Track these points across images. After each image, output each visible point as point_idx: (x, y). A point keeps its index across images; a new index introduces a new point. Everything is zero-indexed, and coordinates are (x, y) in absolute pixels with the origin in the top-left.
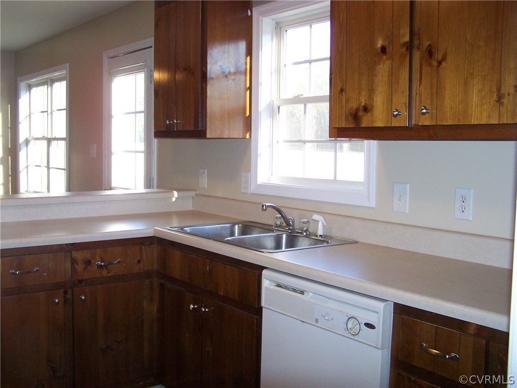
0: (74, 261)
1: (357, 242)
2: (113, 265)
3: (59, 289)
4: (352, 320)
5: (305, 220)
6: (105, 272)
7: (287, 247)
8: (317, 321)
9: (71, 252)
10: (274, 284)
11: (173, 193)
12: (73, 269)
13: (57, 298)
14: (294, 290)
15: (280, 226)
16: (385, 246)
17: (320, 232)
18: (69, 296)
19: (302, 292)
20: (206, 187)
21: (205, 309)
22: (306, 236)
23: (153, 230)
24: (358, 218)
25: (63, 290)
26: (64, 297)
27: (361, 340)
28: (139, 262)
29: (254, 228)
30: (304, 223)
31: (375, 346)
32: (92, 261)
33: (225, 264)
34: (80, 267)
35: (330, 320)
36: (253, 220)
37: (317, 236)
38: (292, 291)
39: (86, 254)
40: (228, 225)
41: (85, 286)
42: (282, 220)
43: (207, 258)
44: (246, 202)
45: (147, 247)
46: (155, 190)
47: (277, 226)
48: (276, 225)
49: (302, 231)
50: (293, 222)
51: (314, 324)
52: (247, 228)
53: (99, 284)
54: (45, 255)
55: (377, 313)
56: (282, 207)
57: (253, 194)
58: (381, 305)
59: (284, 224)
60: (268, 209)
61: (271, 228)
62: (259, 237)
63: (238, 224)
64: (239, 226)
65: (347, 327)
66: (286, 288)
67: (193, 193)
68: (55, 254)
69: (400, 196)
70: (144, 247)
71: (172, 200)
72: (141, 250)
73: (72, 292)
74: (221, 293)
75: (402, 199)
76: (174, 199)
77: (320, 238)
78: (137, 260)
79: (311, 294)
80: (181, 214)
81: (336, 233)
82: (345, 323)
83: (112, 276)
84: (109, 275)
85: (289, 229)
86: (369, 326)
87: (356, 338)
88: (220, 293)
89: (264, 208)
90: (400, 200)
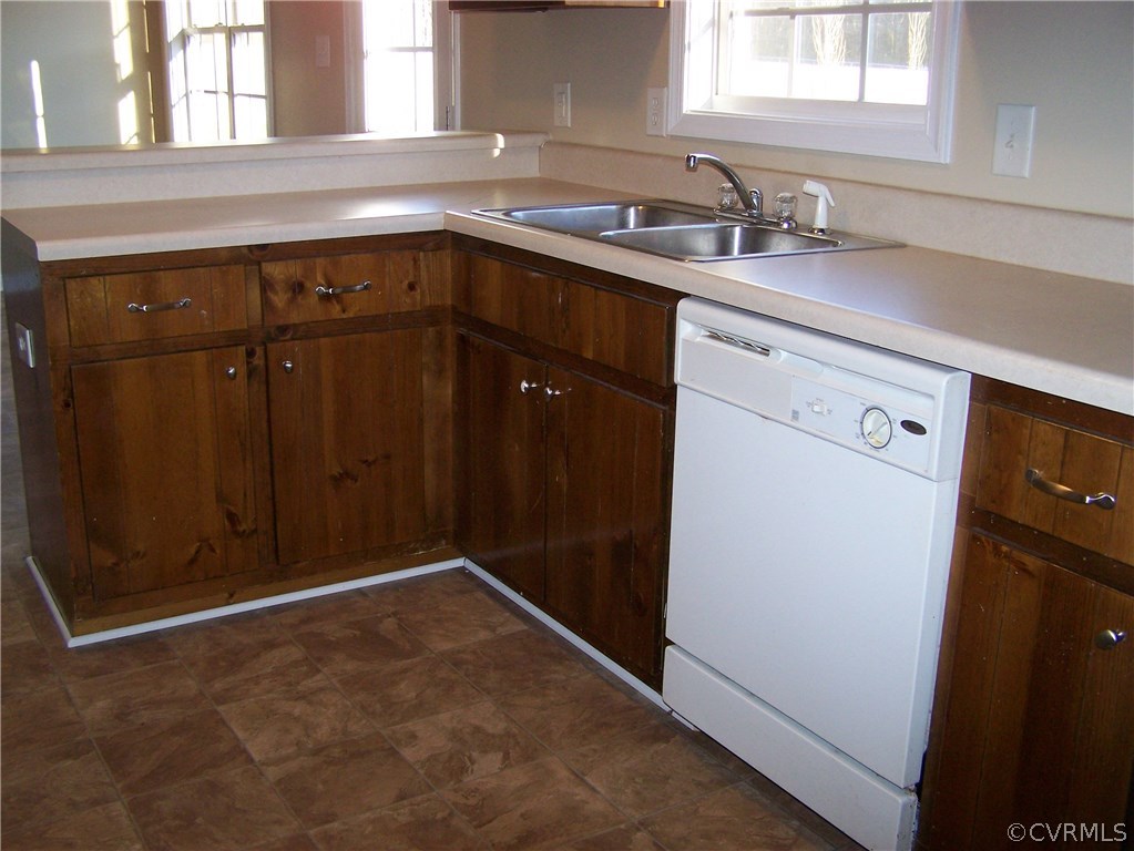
0: (266, 285)
1: (903, 246)
2: (352, 294)
3: (236, 345)
4: (874, 415)
5: (788, 195)
6: (335, 311)
7: (742, 252)
8: (795, 415)
9: (259, 264)
10: (704, 332)
11: (496, 138)
12: (266, 303)
13: (232, 366)
14: (748, 346)
15: (730, 209)
16: (969, 254)
17: (820, 223)
18: (258, 361)
19: (765, 351)
20: (569, 125)
21: (554, 391)
22: (789, 232)
23: (442, 216)
24: (910, 190)
25: (244, 348)
26: (248, 363)
27: (891, 460)
28: (412, 287)
29: (672, 213)
30: (784, 200)
31: (923, 473)
32: (308, 284)
33: (597, 288)
34: (279, 299)
35: (825, 412)
36: (671, 197)
37: (812, 232)
38: (743, 347)
39: (293, 269)
40: (614, 207)
41: (293, 339)
42: (736, 196)
43: (559, 277)
44: (657, 155)
45: (430, 254)
46: (458, 133)
47: (723, 209)
48: (722, 206)
49: (779, 219)
50: (760, 200)
51: (789, 422)
52: (654, 213)
53: (324, 336)
54: (201, 270)
55: (932, 397)
56: (736, 166)
57: (674, 138)
58: (943, 379)
59: (741, 205)
60: (700, 166)
61: (710, 213)
62: (680, 230)
63: (636, 205)
64: (637, 210)
65: (862, 429)
66: (730, 340)
67: (540, 139)
68: (224, 268)
69: (1012, 136)
70: (421, 254)
71: (491, 153)
72: (415, 260)
73: (266, 352)
74: (589, 354)
75: (1015, 145)
76: (497, 152)
77: (820, 236)
78: (407, 282)
79: (784, 354)
80: (513, 186)
81: (858, 225)
82: (859, 419)
83: (352, 318)
84: (344, 316)
85: (751, 216)
86: (913, 427)
87: (881, 454)
88: (585, 355)
89: (691, 165)
90: (1012, 146)
